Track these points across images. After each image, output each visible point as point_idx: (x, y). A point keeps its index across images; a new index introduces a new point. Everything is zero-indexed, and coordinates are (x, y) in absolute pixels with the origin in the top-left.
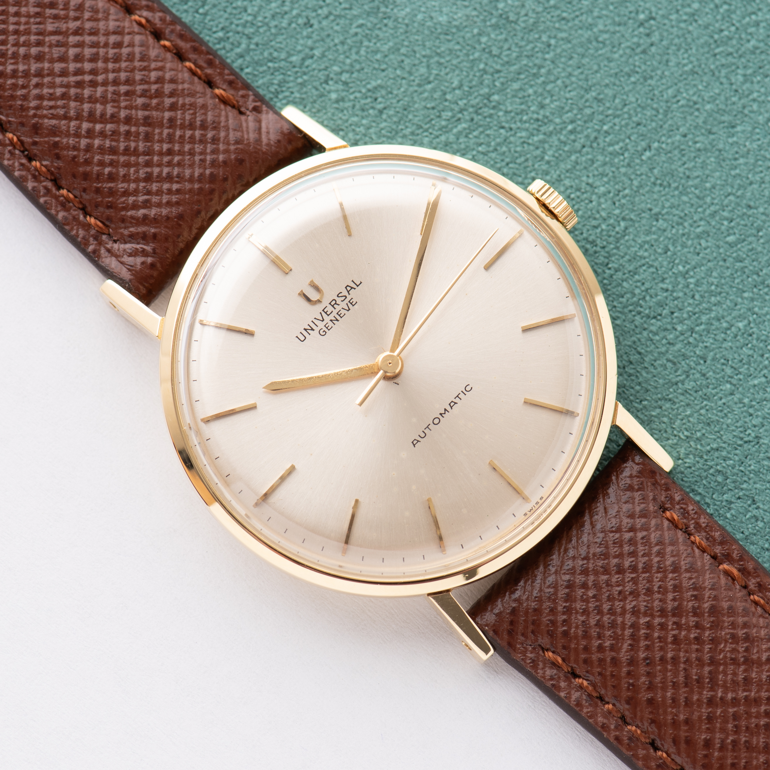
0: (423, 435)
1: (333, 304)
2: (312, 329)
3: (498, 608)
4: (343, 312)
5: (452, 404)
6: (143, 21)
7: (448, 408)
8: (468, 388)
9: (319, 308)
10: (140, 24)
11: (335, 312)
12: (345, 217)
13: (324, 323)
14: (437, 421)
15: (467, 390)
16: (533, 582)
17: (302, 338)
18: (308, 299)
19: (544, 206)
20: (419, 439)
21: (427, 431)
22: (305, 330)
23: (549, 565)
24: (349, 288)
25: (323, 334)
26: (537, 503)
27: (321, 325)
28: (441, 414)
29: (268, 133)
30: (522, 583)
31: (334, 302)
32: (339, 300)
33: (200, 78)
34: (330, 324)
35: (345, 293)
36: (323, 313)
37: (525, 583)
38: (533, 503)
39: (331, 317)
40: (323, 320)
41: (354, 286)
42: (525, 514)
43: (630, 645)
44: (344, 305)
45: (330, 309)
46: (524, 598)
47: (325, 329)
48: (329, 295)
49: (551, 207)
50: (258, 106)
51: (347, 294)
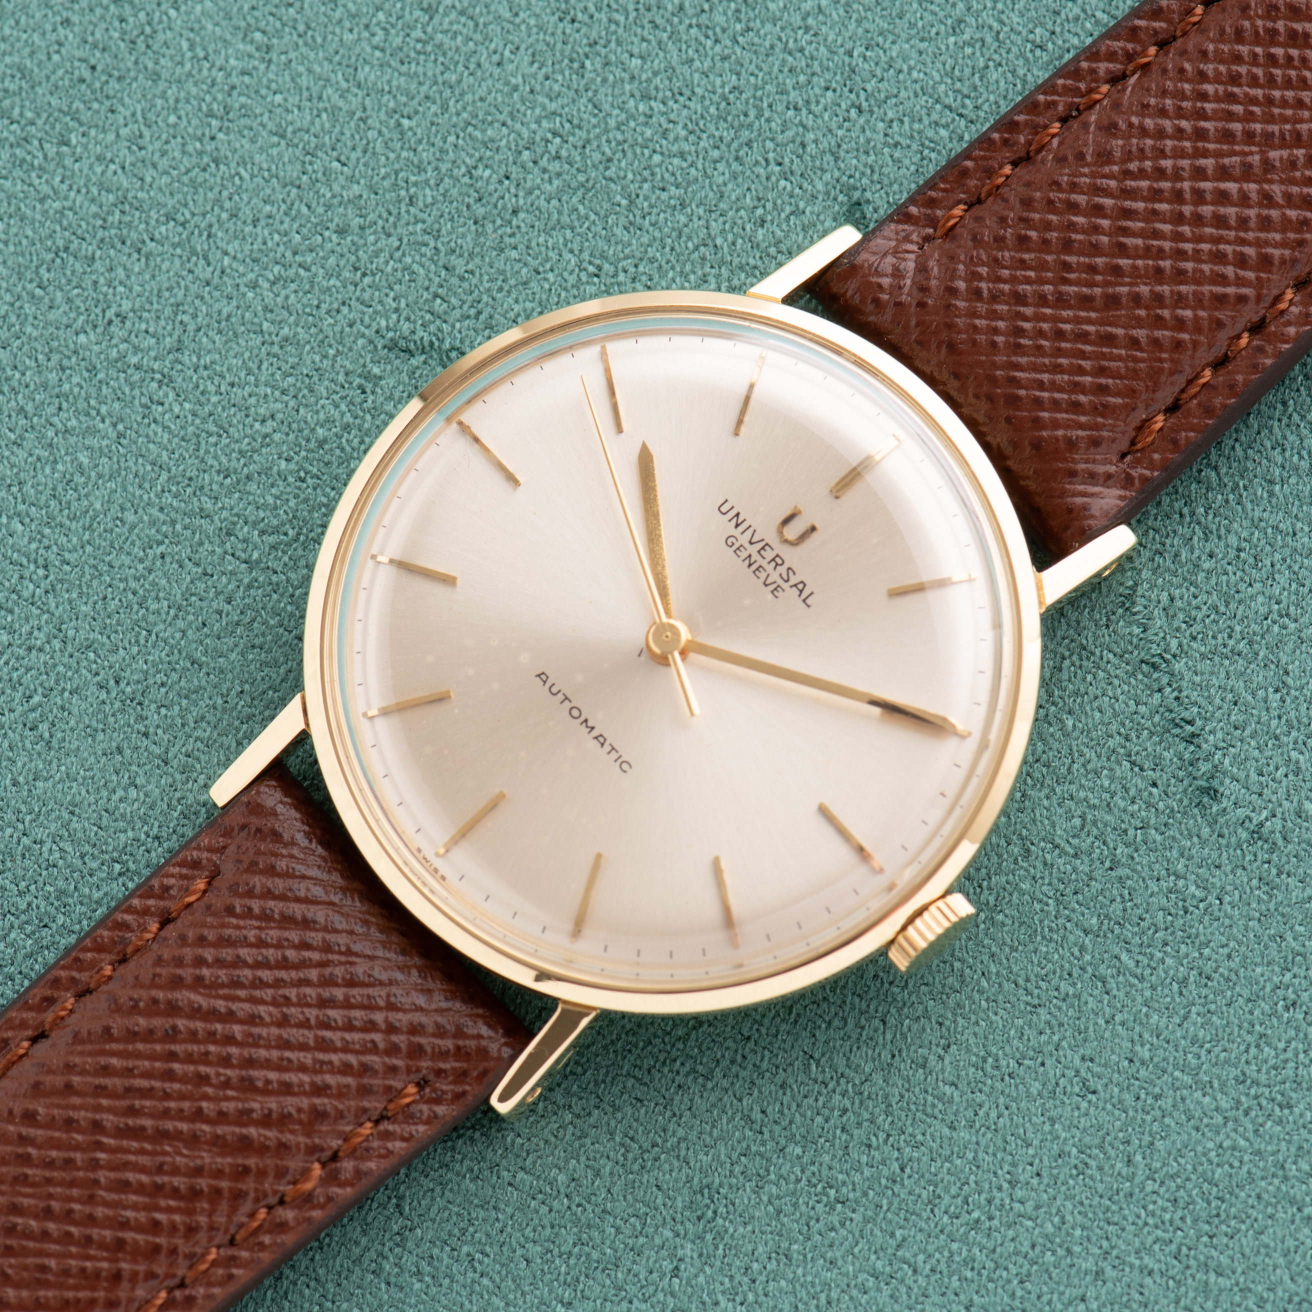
0: (554, 690)
1: (776, 561)
2: (737, 526)
3: (284, 811)
4: (763, 575)
5: (601, 739)
6: (1282, 306)
7: (595, 733)
8: (625, 766)
9: (771, 537)
10: (1278, 299)
11: (764, 563)
12: (920, 588)
13: (747, 545)
14: (575, 713)
15: (623, 765)
16: (319, 867)
17: (724, 509)
18: (787, 521)
19: (919, 913)
20: (548, 684)
21: (560, 697)
22: (738, 515)
23: (345, 894)
24: (801, 586)
25: (729, 542)
26: (436, 870)
27: (744, 540)
28: (586, 721)
29: (1084, 494)
30: (320, 850)
31: (779, 561)
32: (782, 570)
33: (1183, 391)
34: (744, 554)
35: (794, 580)
36: (762, 544)
37: (320, 856)
38: (438, 863)
39: (755, 556)
40: (751, 543)
41: (804, 595)
42: (419, 850)
43: (200, 1007)
44: (774, 577)
45: (769, 554)
46: (295, 851)
47: (737, 545)
48: (791, 556)
49: (918, 922)
50: (1133, 484)
51: (792, 582)
